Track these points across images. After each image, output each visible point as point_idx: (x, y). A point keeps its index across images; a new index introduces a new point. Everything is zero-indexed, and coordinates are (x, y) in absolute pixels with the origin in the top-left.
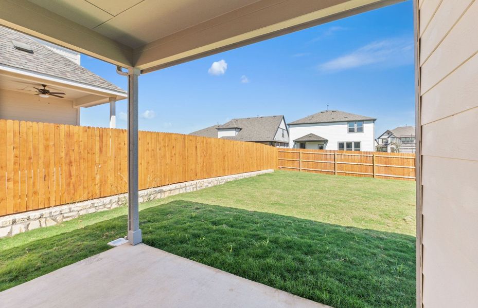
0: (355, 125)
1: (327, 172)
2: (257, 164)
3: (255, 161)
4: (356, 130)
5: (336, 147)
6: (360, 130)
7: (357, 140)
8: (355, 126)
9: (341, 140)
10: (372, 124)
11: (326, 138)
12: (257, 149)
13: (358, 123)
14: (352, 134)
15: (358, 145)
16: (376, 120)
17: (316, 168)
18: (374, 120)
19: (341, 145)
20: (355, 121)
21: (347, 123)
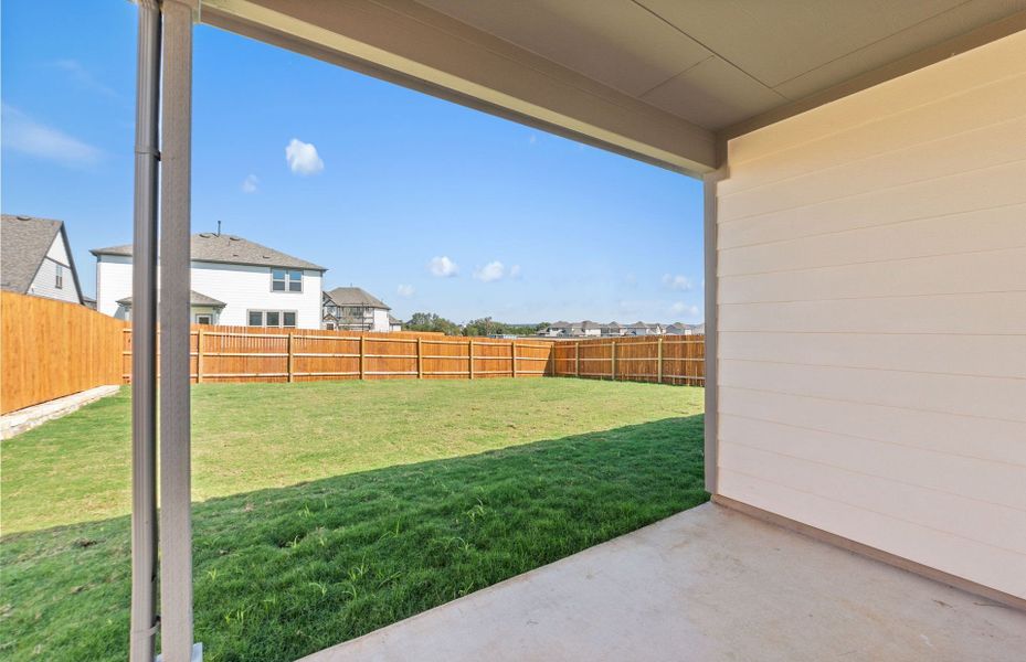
0: (287, 275)
1: (270, 379)
2: (70, 372)
3: (66, 363)
4: (287, 286)
5: (243, 322)
6: (296, 287)
7: (289, 308)
8: (287, 279)
9: (256, 307)
10: (319, 278)
11: (222, 299)
12: (70, 323)
13: (291, 272)
14: (279, 295)
15: (290, 318)
16: (325, 270)
17: (244, 372)
18: (322, 271)
19: (255, 317)
20: (288, 269)
21: (269, 269)
